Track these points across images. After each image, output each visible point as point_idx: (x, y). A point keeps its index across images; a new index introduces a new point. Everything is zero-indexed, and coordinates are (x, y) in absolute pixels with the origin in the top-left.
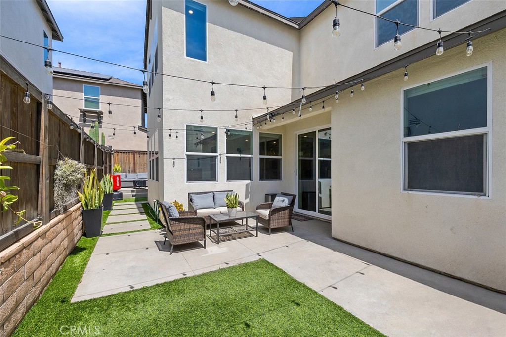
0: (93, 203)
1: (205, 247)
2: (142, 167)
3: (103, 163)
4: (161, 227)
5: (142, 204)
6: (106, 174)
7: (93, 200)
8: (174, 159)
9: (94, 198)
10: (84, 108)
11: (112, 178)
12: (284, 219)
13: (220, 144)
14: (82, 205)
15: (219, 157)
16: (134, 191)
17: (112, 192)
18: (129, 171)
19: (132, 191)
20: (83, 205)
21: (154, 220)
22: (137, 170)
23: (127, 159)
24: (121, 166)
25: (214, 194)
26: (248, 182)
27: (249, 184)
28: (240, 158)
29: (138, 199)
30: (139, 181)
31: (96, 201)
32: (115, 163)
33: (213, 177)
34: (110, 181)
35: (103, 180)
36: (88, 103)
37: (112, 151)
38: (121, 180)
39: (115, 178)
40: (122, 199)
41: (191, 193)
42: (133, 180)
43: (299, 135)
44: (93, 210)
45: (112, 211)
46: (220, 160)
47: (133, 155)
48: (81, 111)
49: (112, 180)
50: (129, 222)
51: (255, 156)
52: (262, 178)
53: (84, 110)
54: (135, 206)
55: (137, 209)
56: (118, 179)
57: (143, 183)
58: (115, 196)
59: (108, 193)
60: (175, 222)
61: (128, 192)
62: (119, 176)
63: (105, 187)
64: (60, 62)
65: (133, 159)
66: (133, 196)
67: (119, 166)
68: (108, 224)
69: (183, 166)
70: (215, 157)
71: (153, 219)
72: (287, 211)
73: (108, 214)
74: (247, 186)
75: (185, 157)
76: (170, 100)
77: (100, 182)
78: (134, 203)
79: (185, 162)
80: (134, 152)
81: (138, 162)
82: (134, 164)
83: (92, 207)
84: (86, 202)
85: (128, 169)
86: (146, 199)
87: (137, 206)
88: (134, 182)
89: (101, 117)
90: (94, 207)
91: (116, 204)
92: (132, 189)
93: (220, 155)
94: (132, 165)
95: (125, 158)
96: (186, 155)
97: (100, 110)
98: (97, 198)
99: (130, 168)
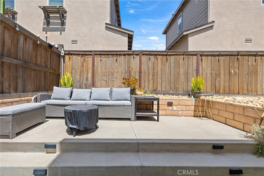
18: (86, 85)
23: (83, 65)
24: (74, 76)
82: (93, 72)
85: (84, 81)
94: (90, 75)
95: (80, 65)
99: (86, 79)
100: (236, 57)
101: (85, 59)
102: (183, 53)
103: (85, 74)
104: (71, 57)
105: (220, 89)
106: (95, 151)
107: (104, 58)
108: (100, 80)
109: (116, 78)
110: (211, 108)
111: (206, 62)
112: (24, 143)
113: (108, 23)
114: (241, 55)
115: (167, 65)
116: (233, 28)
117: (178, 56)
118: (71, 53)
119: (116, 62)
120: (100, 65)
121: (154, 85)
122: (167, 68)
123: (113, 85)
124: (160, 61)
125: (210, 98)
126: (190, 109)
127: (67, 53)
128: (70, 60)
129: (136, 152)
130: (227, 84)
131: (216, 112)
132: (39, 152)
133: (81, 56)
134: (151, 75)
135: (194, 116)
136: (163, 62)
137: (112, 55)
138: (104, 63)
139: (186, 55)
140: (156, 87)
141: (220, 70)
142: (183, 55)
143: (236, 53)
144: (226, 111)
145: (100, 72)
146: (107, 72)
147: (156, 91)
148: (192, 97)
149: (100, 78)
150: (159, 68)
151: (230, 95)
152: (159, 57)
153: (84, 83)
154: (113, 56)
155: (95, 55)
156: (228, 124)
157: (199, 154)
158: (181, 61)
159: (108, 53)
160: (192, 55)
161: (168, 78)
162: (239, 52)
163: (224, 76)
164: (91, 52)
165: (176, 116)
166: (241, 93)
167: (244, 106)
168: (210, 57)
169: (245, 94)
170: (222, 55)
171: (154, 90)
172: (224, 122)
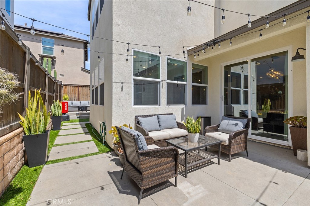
0: (37, 128)
1: (175, 186)
2: (84, 97)
3: (54, 92)
4: (109, 150)
5: (85, 124)
6: (56, 101)
7: (37, 125)
8: (122, 83)
9: (38, 122)
10: (42, 54)
11: (61, 103)
12: (241, 143)
13: (162, 71)
14: (23, 130)
15: (161, 83)
16: (78, 114)
17: (61, 115)
18: (75, 100)
19: (77, 114)
20: (26, 130)
21: (99, 141)
22: (81, 99)
24: (68, 96)
25: (158, 117)
26: (183, 106)
27: (184, 108)
28: (178, 85)
29: (81, 120)
30: (82, 106)
31: (41, 126)
32: (64, 93)
33: (156, 102)
34: (59, 106)
35: (54, 105)
36: (45, 50)
37: (62, 85)
38: (69, 106)
39: (63, 104)
40: (69, 120)
41: (137, 116)
42: (77, 106)
43: (224, 66)
44: (37, 136)
45: (60, 131)
46: (162, 86)
47: (77, 88)
48: (40, 56)
49: (61, 105)
50: (76, 143)
51: (188, 83)
52: (194, 103)
53: (42, 55)
54: (79, 126)
55: (81, 129)
56: (66, 104)
57: (85, 108)
58: (64, 118)
59: (57, 115)
60: (144, 158)
61: (74, 114)
62: (67, 103)
63: (55, 110)
64: (26, 23)
65: (77, 91)
66: (78, 118)
67: (67, 96)
68: (56, 145)
69: (130, 89)
70: (158, 83)
71: (98, 139)
72: (243, 135)
73: (56, 135)
74: (183, 109)
75: (132, 81)
76: (119, 25)
77: (50, 106)
78: (78, 123)
79: (132, 86)
80: (78, 86)
81: (81, 93)
82: (78, 94)
83: (36, 132)
84: (29, 127)
85: (74, 98)
86: (88, 120)
87: (81, 126)
88: (78, 107)
89: (55, 61)
90: (38, 132)
91: (64, 125)
92: (77, 112)
93: (162, 81)
94: (77, 95)
96: (133, 79)
97: (54, 55)
98: (42, 122)
99: (75, 97)
103: (74, 95)
113: (83, 67)
120: (82, 91)
127: (65, 85)
128: (66, 88)
138: (84, 90)
146: (85, 94)
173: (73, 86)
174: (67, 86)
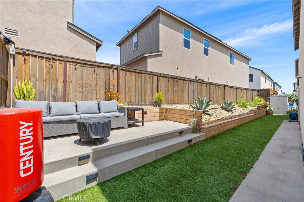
16: (87, 157)
18: (54, 97)
22: (71, 96)
23: (49, 72)
24: (34, 85)
32: (19, 77)
47: (62, 66)
65: (62, 73)
67: (30, 86)
80: (65, 60)
81: (73, 79)
82: (65, 82)
85: (52, 92)
94: (60, 85)
95: (45, 71)
99: (55, 90)
100: (176, 80)
101: (53, 65)
102: (149, 73)
103: (53, 84)
104: (29, 58)
105: (169, 101)
106: (121, 152)
107: (80, 67)
108: (75, 91)
109: (95, 90)
110: (168, 113)
111: (162, 82)
112: (54, 162)
113: (71, 22)
114: (178, 79)
115: (139, 81)
116: (171, 59)
117: (146, 75)
118: (27, 52)
119: (94, 73)
120: (75, 75)
121: (130, 97)
122: (139, 83)
123: (91, 98)
124: (134, 77)
125: (168, 107)
126: (157, 115)
127: (21, 51)
128: (26, 62)
129: (146, 145)
130: (172, 97)
131: (171, 115)
132: (70, 167)
133: (46, 60)
134: (127, 88)
135: (159, 120)
136: (136, 78)
137: (89, 65)
138: (79, 72)
139: (152, 75)
140: (131, 99)
141: (169, 88)
142: (150, 74)
143: (176, 77)
144: (177, 114)
145: (75, 83)
146: (84, 83)
147: (131, 103)
148: (158, 106)
149: (75, 89)
150: (134, 83)
151: (174, 104)
152: (134, 74)
153: (52, 95)
154: (91, 67)
155: (68, 61)
156: (178, 121)
157: (175, 138)
158: (148, 79)
159: (85, 62)
160: (155, 75)
161: (140, 92)
162: (177, 77)
163: (171, 91)
164: (62, 57)
165: (149, 121)
166: (178, 103)
167: (186, 110)
168: (164, 78)
169: (180, 103)
170: (170, 78)
171: (130, 102)
172: (176, 121)
173: (51, 58)
174: (28, 55)
